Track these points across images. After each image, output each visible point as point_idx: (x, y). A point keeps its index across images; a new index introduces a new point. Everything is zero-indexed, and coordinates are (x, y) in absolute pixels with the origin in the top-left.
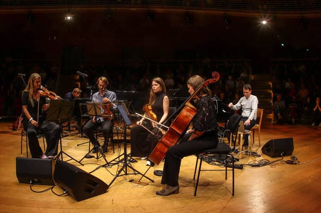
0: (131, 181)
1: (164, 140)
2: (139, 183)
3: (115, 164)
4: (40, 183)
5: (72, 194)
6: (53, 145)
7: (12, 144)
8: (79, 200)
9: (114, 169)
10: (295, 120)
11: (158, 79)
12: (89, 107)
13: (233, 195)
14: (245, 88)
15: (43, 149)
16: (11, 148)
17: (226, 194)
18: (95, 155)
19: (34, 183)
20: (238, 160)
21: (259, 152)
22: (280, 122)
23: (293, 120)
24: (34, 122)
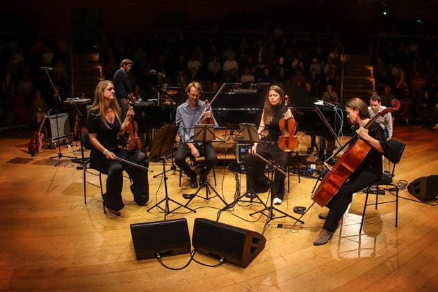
0: (280, 226)
1: (331, 177)
8: (245, 267)
10: (409, 120)
11: (276, 87)
14: (373, 99)
23: (407, 120)
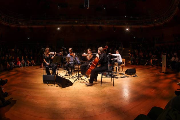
0: (80, 82)
1: (91, 68)
2: (83, 82)
3: (75, 77)
4: (51, 83)
5: (61, 86)
6: (54, 72)
7: (40, 72)
8: (63, 88)
9: (75, 79)
11: (89, 49)
12: (66, 59)
13: (114, 86)
15: (51, 74)
16: (40, 73)
17: (111, 86)
18: (69, 75)
19: (49, 83)
20: (116, 76)
21: (124, 73)
22: (133, 64)
24: (48, 64)
